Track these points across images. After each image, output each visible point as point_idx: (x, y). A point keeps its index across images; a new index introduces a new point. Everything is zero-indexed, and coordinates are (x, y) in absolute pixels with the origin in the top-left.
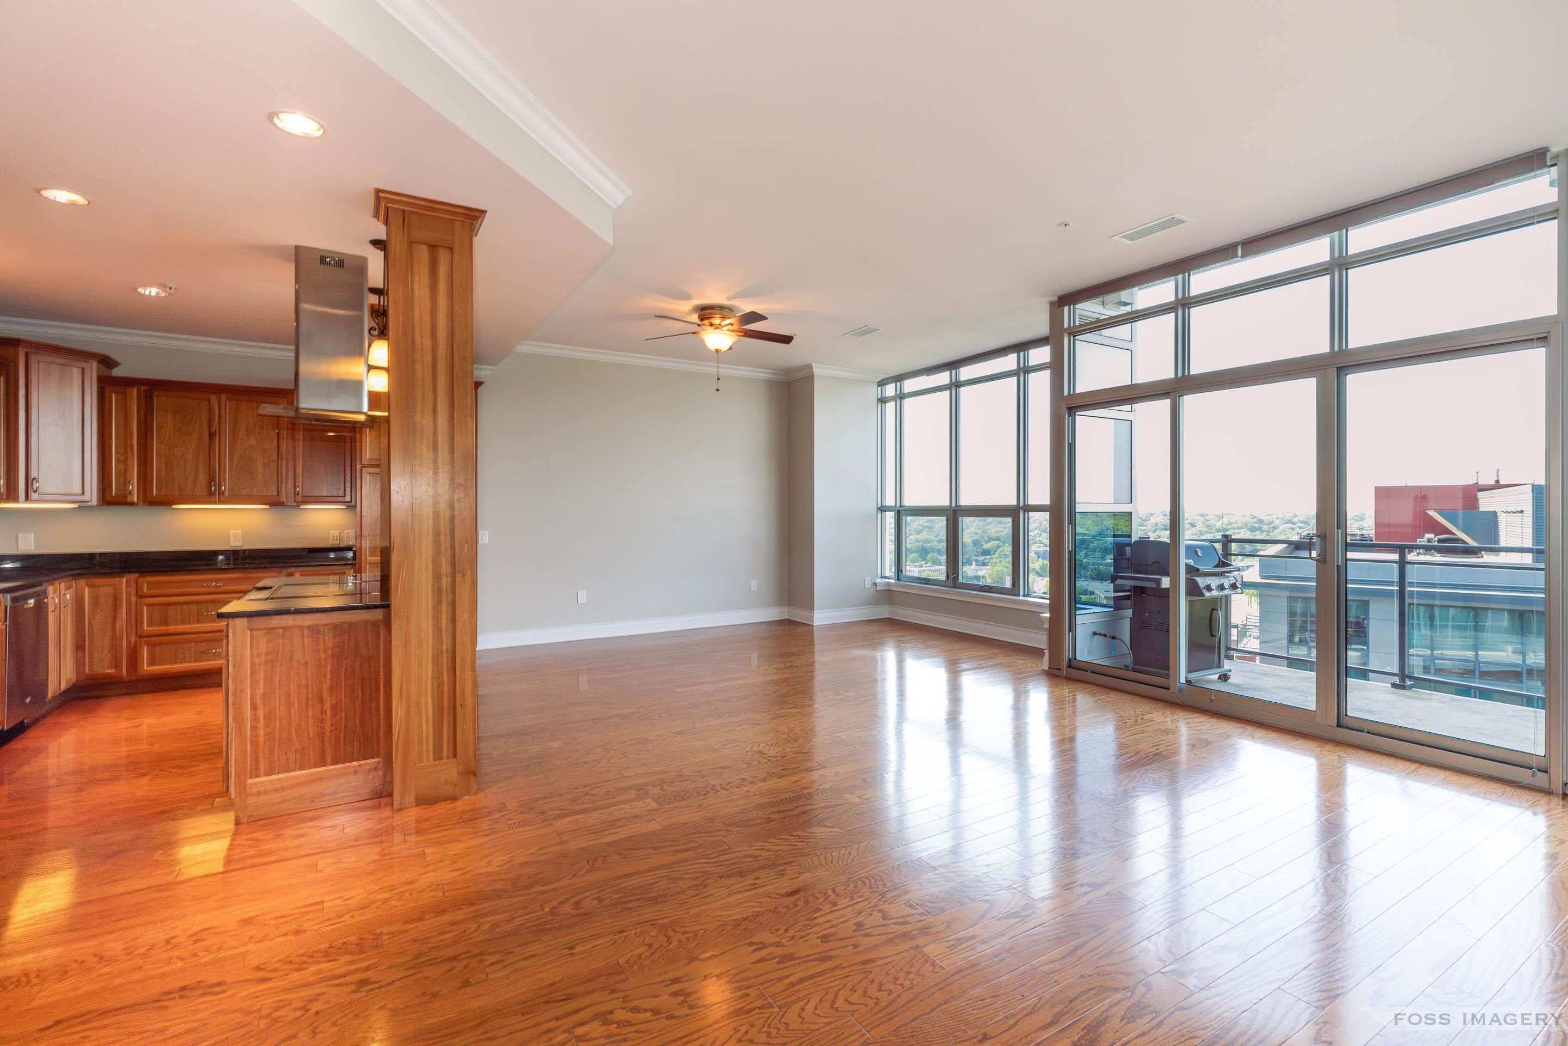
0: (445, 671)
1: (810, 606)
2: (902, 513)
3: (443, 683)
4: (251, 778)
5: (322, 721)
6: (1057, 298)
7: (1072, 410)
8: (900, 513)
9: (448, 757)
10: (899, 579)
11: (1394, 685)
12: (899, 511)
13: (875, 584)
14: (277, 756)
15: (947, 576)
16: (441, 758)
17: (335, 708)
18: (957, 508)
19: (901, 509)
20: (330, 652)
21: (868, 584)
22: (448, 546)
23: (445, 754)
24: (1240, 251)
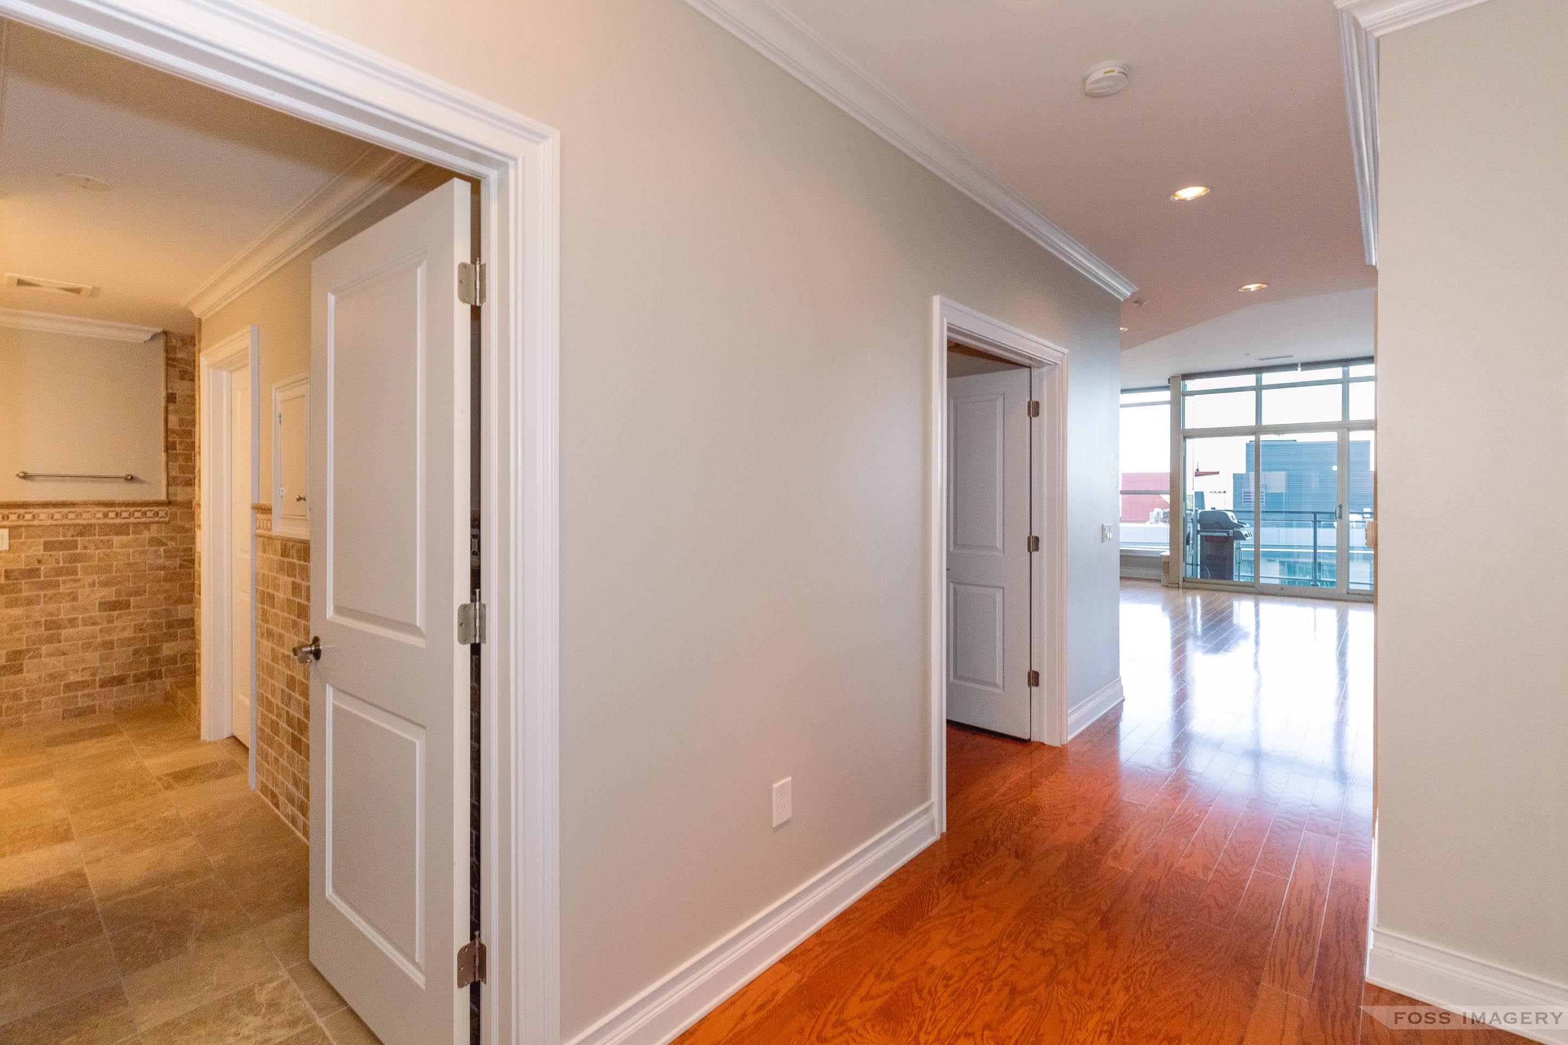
6: (1181, 375)
24: (1299, 368)
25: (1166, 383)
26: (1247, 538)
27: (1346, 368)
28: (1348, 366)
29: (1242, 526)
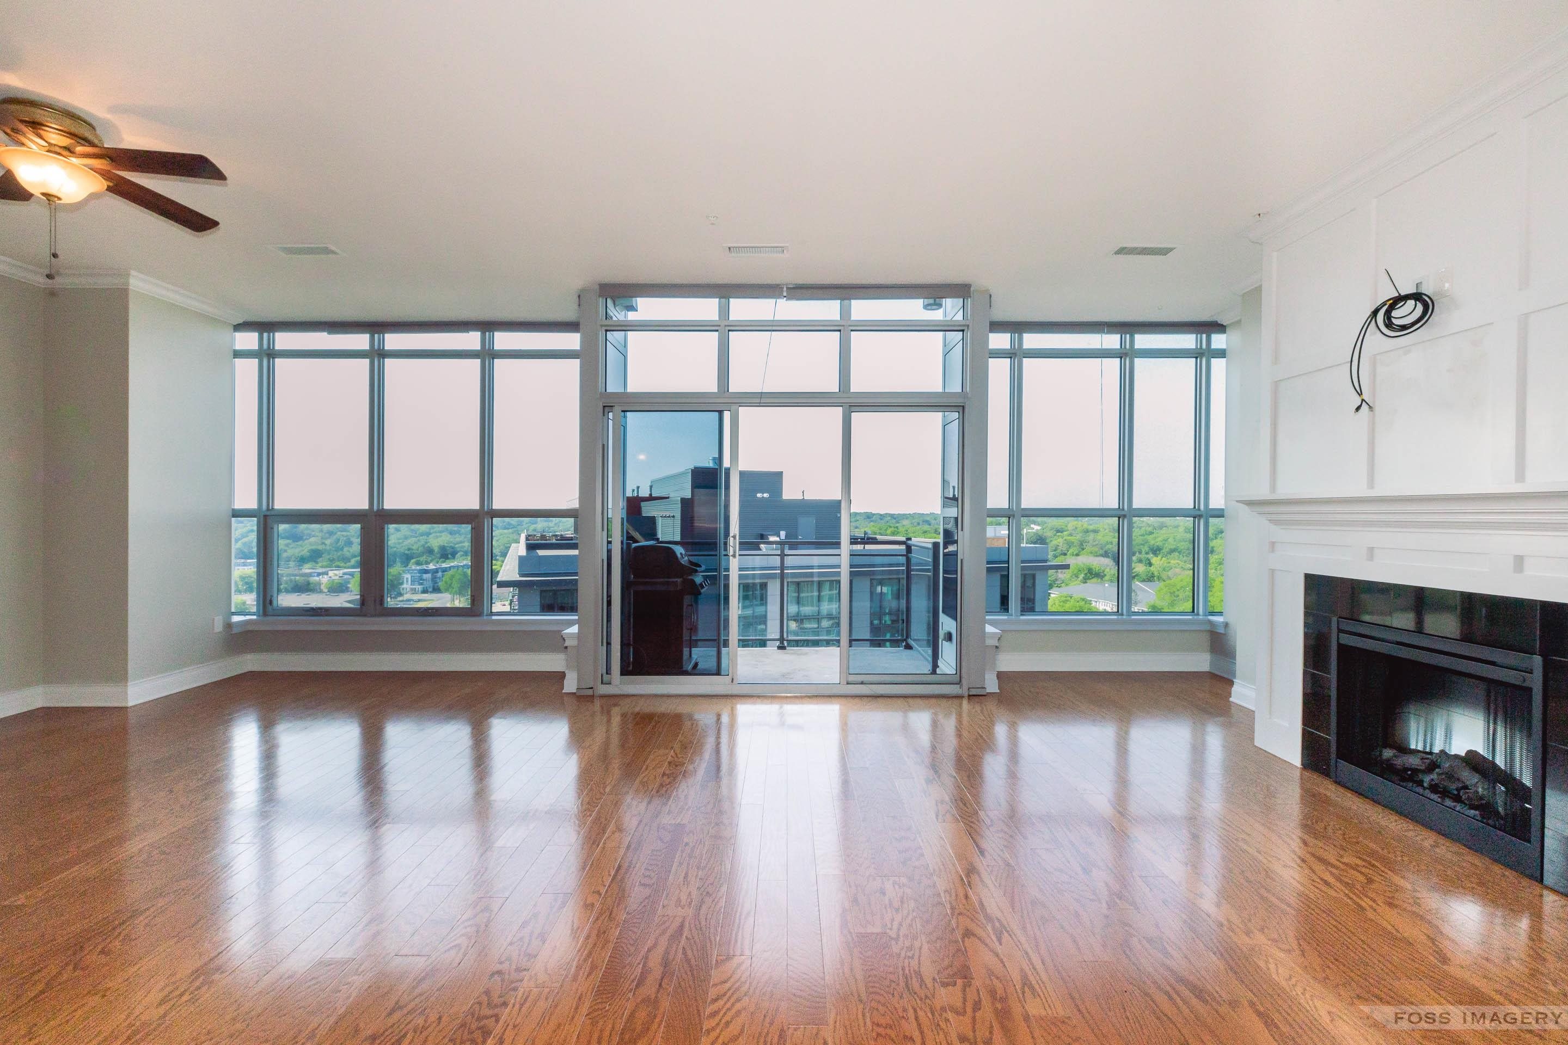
2: (270, 521)
6: (600, 287)
7: (607, 409)
8: (268, 519)
10: (265, 614)
12: (265, 516)
13: (230, 625)
15: (364, 604)
18: (379, 513)
19: (268, 513)
21: (219, 627)
24: (785, 294)
25: (569, 313)
28: (849, 298)
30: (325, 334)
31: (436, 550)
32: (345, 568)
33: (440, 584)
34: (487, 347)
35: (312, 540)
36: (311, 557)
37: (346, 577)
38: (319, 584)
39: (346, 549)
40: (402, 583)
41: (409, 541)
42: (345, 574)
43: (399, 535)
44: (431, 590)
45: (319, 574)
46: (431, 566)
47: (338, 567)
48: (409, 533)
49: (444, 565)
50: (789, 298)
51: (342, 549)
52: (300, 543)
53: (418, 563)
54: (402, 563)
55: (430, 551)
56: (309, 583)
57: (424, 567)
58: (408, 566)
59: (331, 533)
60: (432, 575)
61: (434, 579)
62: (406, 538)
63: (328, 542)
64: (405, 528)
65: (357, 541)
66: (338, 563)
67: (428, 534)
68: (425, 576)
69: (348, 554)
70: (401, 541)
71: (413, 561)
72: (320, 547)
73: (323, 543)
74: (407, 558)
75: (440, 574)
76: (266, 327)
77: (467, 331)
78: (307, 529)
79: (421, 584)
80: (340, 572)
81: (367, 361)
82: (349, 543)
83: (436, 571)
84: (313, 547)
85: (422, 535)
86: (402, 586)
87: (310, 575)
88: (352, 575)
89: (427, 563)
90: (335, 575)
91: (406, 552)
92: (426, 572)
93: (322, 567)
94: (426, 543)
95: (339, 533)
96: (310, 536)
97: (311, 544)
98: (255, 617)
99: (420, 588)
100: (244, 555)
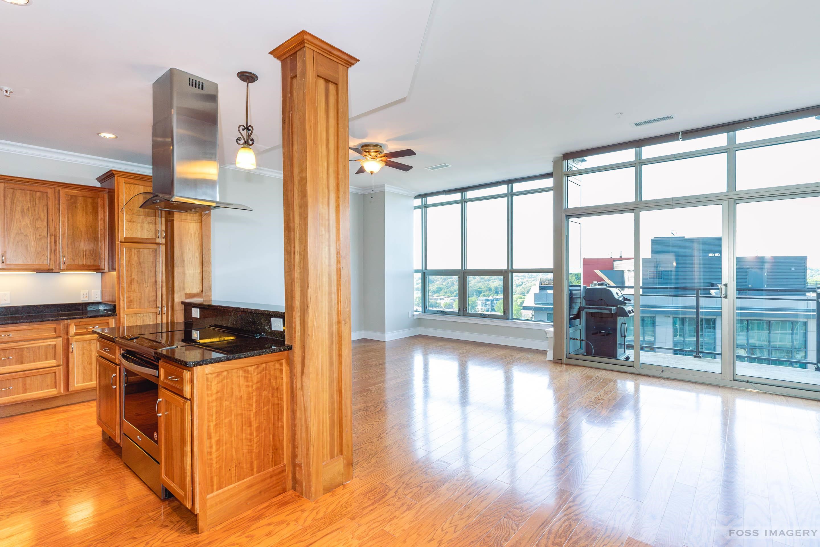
0: (335, 392)
1: (382, 329)
2: (426, 274)
3: (334, 402)
4: (208, 494)
5: (251, 440)
6: (562, 155)
7: (568, 217)
8: (425, 274)
9: (337, 456)
10: (424, 313)
11: (695, 357)
12: (424, 272)
13: (413, 315)
14: (224, 473)
15: (459, 310)
16: (333, 457)
17: (258, 429)
18: (465, 271)
19: (425, 271)
20: (254, 387)
21: (410, 316)
22: (336, 302)
23: (336, 455)
24: (680, 137)
25: (549, 169)
26: (630, 315)
27: (732, 133)
28: (735, 130)
29: (626, 303)
30: (444, 195)
31: (493, 289)
32: (451, 296)
33: (495, 307)
34: (510, 192)
35: (438, 282)
36: (437, 291)
37: (452, 301)
38: (441, 304)
39: (452, 287)
40: (477, 306)
41: (480, 284)
42: (451, 299)
43: (475, 281)
44: (490, 310)
45: (441, 299)
46: (491, 298)
47: (448, 296)
48: (480, 280)
49: (497, 297)
50: (684, 139)
51: (450, 287)
52: (433, 284)
53: (484, 296)
54: (477, 295)
55: (490, 290)
56: (436, 303)
57: (487, 298)
58: (479, 297)
59: (445, 279)
60: (491, 302)
61: (492, 305)
62: (478, 282)
63: (444, 284)
64: (478, 278)
65: (456, 283)
66: (448, 294)
67: (489, 280)
68: (488, 303)
69: (452, 290)
70: (476, 284)
71: (481, 294)
72: (441, 286)
73: (442, 284)
74: (479, 293)
75: (495, 302)
76: (423, 196)
77: (500, 185)
78: (436, 277)
79: (486, 307)
80: (449, 299)
81: (460, 205)
82: (454, 285)
83: (493, 300)
84: (438, 286)
85: (486, 281)
86: (477, 307)
87: (437, 299)
88: (454, 300)
89: (489, 296)
90: (447, 300)
91: (479, 290)
92: (488, 300)
93: (442, 296)
94: (488, 285)
95: (449, 280)
96: (437, 281)
97: (437, 285)
98: (421, 313)
99: (485, 309)
100: (417, 289)
